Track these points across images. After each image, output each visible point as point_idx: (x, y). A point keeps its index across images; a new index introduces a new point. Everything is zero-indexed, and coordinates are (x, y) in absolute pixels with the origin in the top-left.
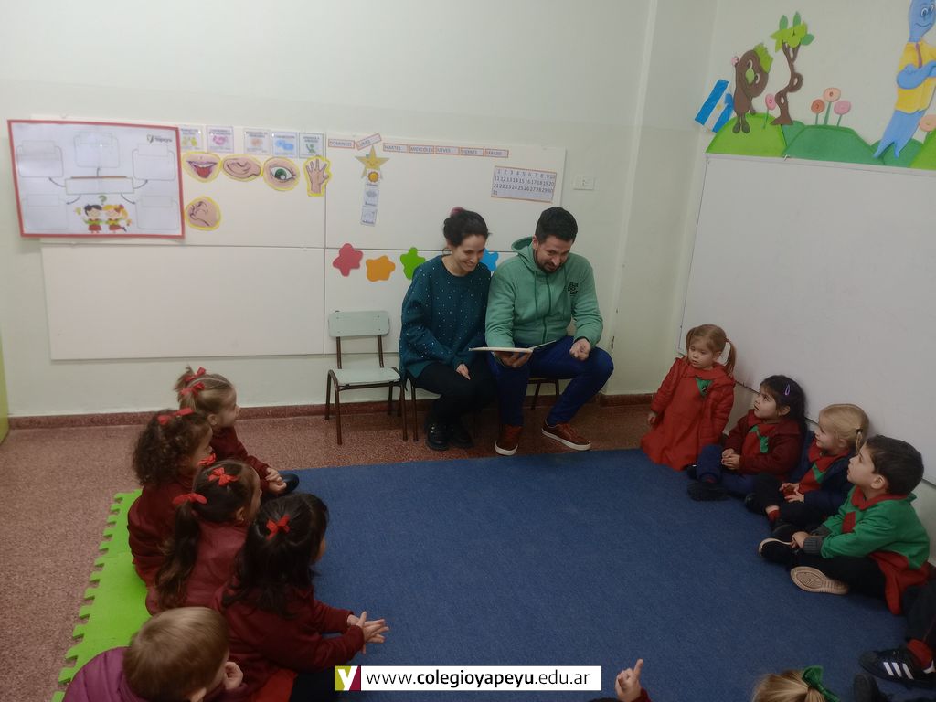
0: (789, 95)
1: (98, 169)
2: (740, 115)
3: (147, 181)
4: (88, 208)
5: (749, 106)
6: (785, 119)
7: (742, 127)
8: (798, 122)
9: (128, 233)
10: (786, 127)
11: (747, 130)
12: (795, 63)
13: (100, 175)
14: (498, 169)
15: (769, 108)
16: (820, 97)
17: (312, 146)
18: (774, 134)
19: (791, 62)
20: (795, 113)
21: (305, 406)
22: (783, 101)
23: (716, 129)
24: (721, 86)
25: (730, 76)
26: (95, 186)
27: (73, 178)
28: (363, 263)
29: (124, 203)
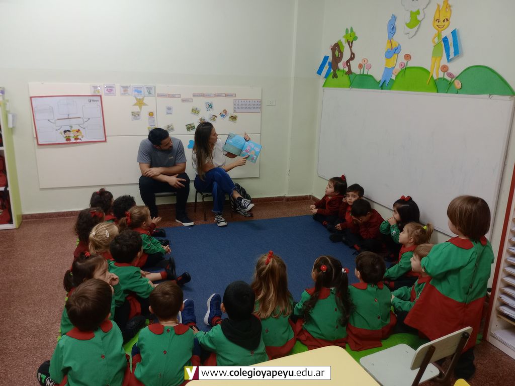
0: (351, 62)
1: (68, 115)
2: (334, 71)
3: (89, 119)
4: (65, 132)
5: (337, 67)
6: (349, 72)
7: (335, 76)
8: (354, 73)
9: (82, 141)
10: (350, 75)
11: (337, 77)
12: (352, 48)
13: (70, 117)
14: (236, 101)
15: (344, 67)
16: (361, 63)
18: (346, 79)
19: (351, 47)
20: (353, 70)
22: (348, 64)
23: (326, 77)
24: (326, 58)
25: (329, 54)
26: (67, 122)
27: (58, 119)
29: (80, 128)
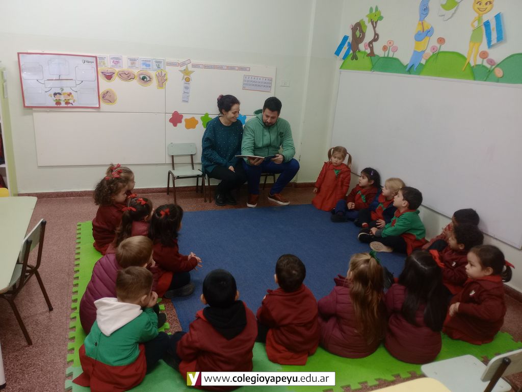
0: (374, 43)
1: (60, 76)
2: (354, 52)
3: (82, 81)
4: (55, 94)
5: (358, 48)
6: (372, 54)
7: (355, 57)
8: (377, 55)
9: (74, 106)
10: (373, 57)
11: (357, 59)
12: (376, 28)
13: (61, 78)
14: (245, 76)
15: (366, 49)
16: (386, 45)
17: (159, 65)
18: (367, 60)
19: (374, 28)
20: (376, 52)
21: (157, 188)
22: (371, 46)
23: (344, 58)
24: (346, 38)
25: (349, 33)
26: (57, 83)
27: (48, 80)
28: (183, 120)
29: (71, 91)
